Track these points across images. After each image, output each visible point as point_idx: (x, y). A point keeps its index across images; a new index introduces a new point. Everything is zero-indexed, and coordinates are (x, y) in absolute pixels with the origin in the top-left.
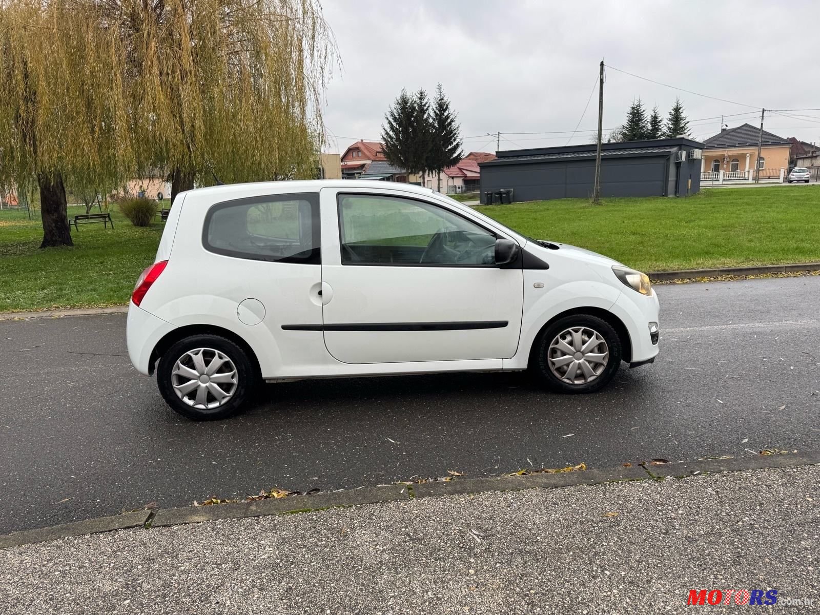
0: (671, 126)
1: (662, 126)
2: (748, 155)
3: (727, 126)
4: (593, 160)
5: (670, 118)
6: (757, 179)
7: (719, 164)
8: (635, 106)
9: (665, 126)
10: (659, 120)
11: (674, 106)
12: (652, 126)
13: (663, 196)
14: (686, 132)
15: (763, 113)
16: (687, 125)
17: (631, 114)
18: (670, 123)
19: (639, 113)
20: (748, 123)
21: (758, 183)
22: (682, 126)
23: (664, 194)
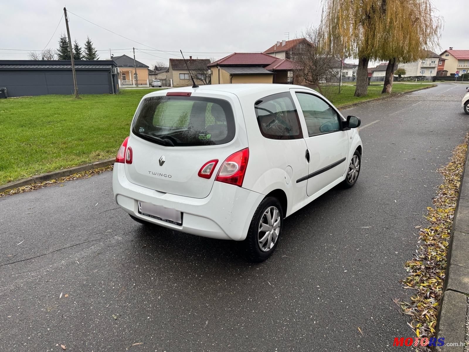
0: (87, 52)
1: (82, 52)
2: (130, 72)
3: (113, 55)
4: (70, 70)
5: (86, 47)
6: (137, 84)
7: (125, 76)
8: (63, 38)
9: (84, 52)
10: (79, 48)
11: (87, 40)
12: (76, 51)
13: (111, 93)
14: (96, 56)
15: (134, 50)
16: (96, 53)
17: (61, 42)
18: (86, 50)
19: (66, 43)
20: (125, 55)
21: (138, 87)
22: (93, 53)
23: (111, 92)
